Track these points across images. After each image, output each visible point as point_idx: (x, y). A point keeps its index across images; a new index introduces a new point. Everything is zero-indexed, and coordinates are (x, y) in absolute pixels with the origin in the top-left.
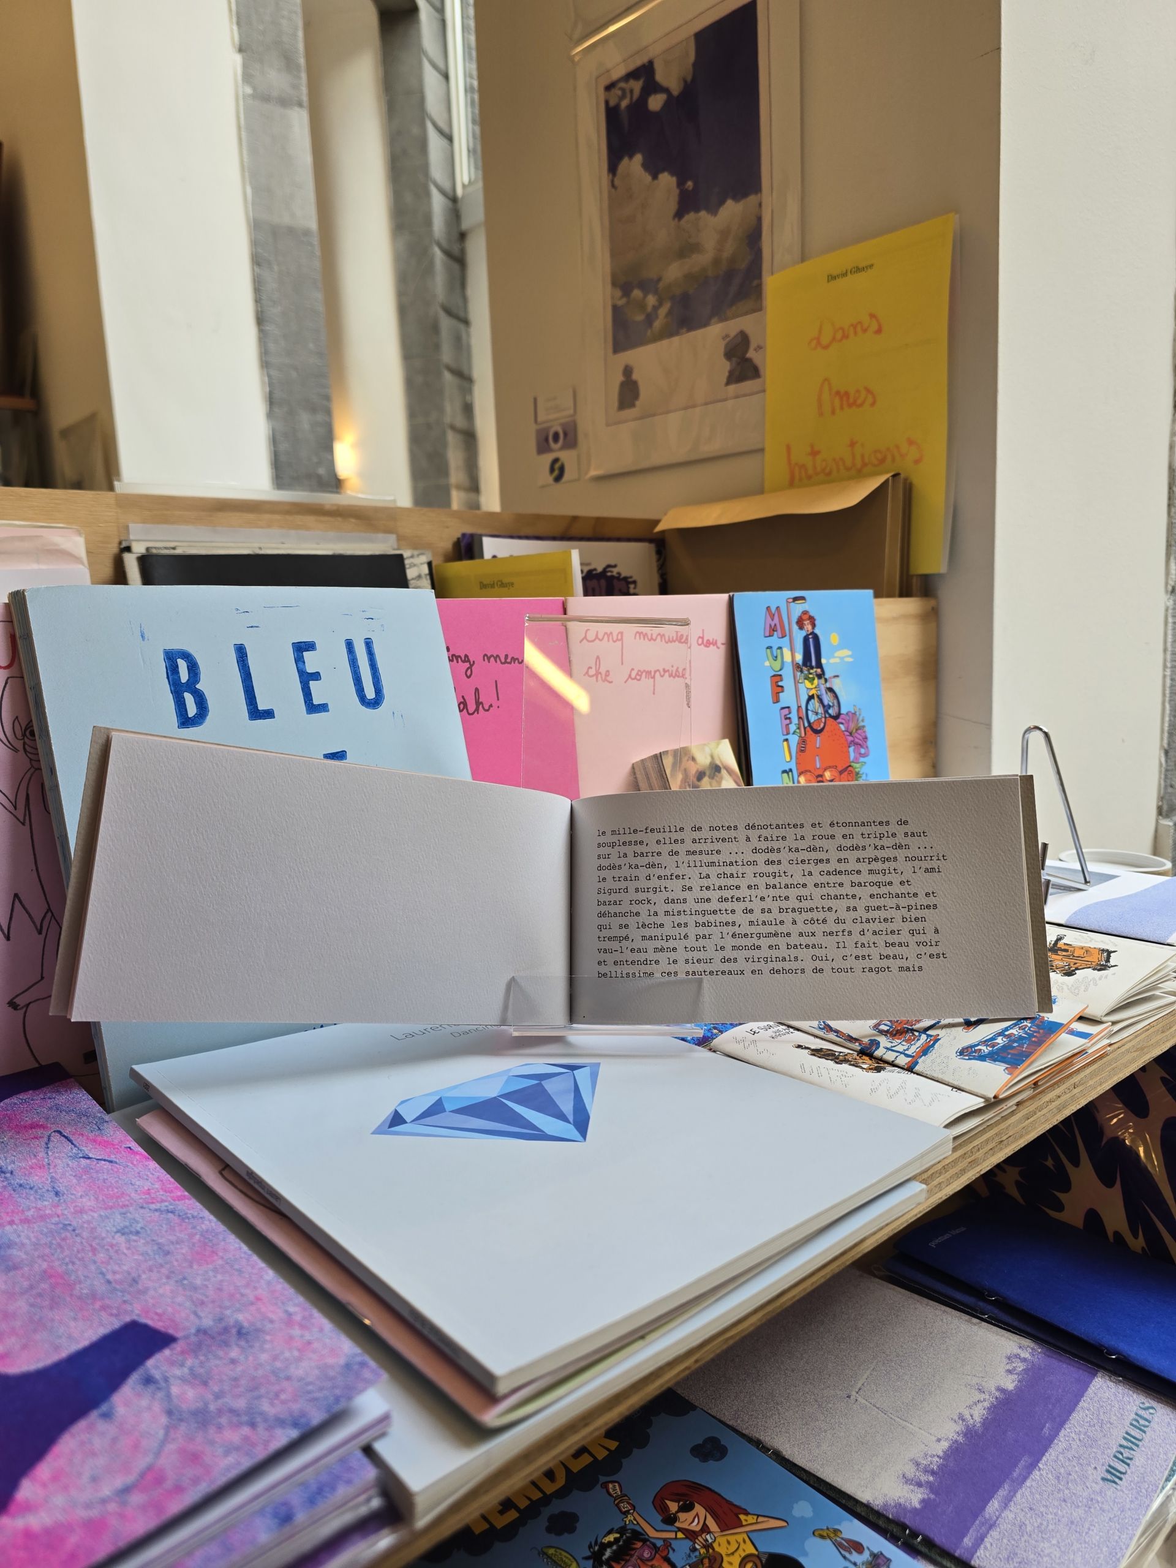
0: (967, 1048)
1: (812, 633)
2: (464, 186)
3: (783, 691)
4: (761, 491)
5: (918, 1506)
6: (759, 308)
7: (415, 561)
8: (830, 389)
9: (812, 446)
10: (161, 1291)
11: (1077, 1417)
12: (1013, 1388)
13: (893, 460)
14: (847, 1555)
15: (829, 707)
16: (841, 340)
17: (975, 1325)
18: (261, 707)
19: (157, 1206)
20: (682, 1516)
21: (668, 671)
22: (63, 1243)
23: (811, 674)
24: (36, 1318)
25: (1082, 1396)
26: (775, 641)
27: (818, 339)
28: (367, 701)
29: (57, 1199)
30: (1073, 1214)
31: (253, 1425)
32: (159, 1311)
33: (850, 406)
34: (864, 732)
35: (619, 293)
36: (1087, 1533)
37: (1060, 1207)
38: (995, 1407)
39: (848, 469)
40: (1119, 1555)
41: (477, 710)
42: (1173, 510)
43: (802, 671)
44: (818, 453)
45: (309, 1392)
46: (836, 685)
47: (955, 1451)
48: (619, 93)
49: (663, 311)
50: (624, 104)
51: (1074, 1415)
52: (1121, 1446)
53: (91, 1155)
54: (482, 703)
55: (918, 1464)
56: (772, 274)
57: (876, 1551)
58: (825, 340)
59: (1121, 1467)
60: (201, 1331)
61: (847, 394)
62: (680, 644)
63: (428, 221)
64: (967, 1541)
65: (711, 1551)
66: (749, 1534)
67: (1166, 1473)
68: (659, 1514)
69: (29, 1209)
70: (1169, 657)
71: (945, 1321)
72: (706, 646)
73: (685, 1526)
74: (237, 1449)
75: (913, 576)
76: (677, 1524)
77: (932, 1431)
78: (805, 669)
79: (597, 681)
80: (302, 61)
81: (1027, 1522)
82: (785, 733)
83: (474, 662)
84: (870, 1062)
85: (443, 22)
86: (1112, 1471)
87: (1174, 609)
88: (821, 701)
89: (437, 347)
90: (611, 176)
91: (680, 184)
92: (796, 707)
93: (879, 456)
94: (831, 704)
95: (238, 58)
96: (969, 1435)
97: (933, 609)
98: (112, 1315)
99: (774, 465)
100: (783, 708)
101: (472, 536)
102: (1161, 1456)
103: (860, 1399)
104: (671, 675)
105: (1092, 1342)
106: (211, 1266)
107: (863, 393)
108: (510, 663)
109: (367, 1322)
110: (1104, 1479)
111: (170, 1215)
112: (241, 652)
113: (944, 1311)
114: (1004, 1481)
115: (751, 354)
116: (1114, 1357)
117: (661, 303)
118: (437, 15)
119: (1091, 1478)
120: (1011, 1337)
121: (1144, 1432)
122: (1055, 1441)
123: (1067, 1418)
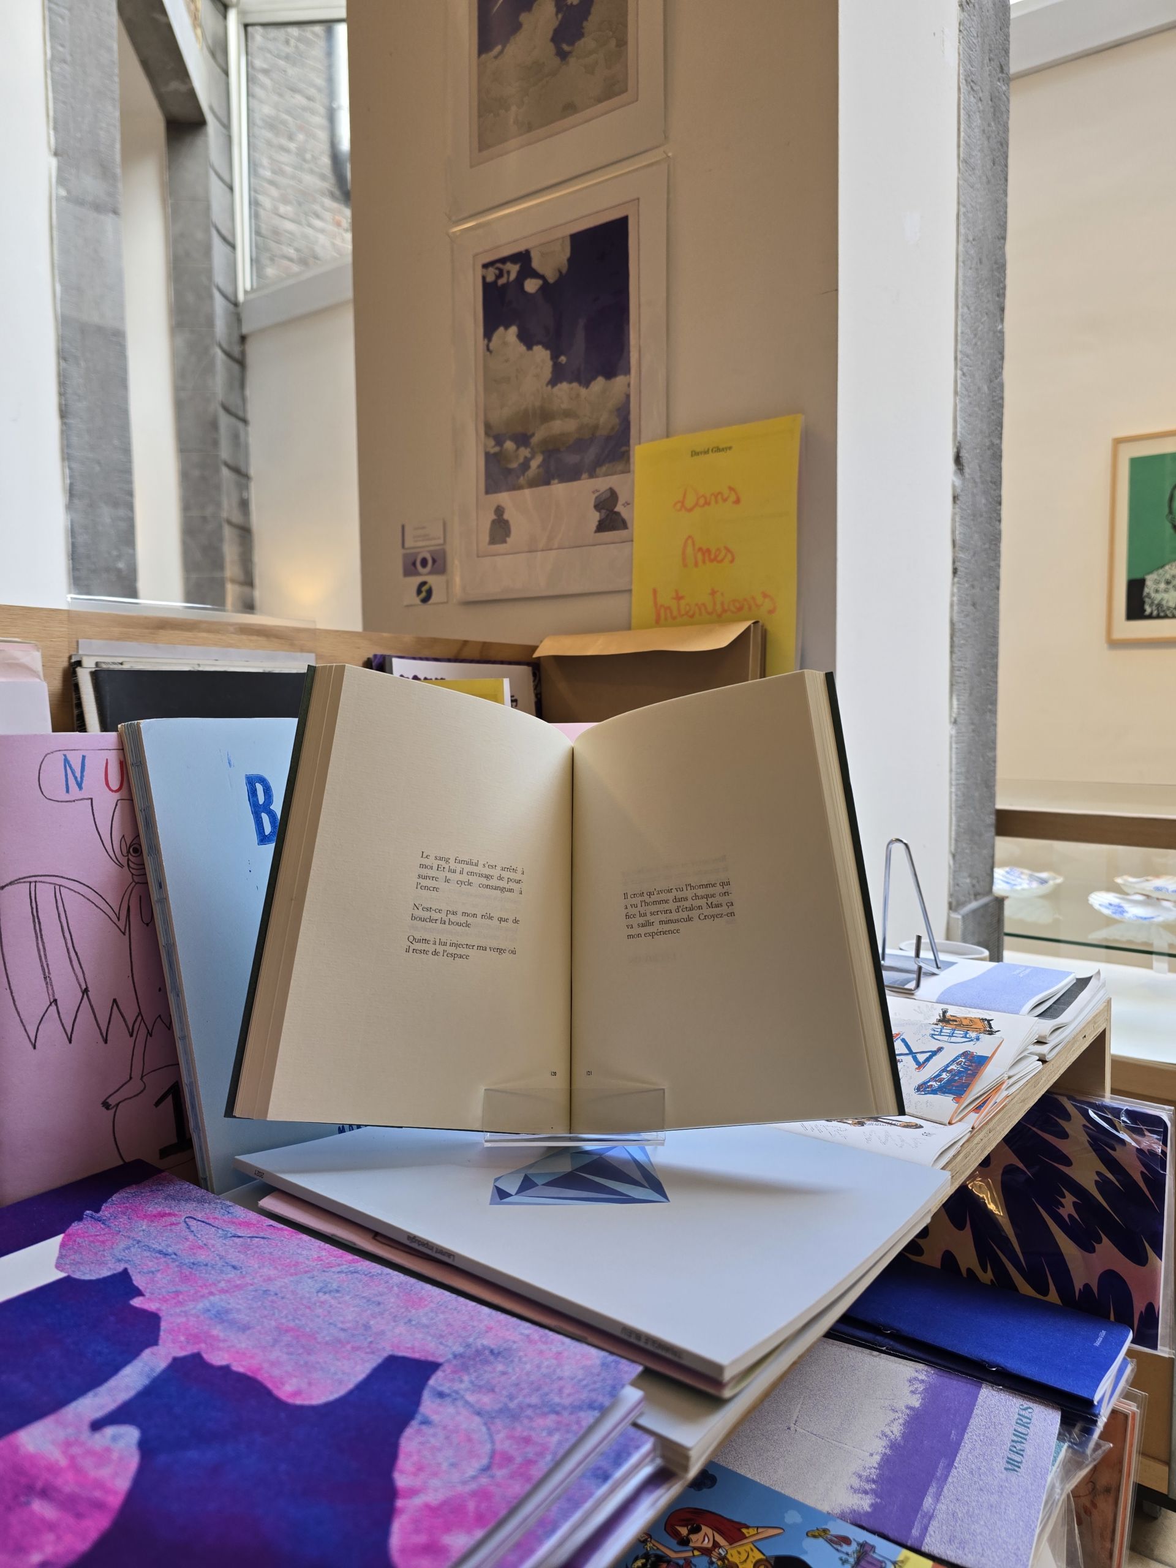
2: (246, 292)
4: (629, 628)
5: (869, 1510)
6: (627, 470)
8: (694, 545)
9: (677, 592)
10: (397, 1331)
11: (974, 1422)
12: (919, 1406)
13: (750, 608)
14: (839, 1548)
16: (703, 506)
17: (876, 1357)
19: (339, 1269)
20: (693, 1537)
22: (275, 1305)
24: (302, 1362)
25: (975, 1405)
27: (683, 502)
29: (239, 1272)
30: (932, 1258)
31: (557, 1413)
32: (409, 1345)
33: (711, 561)
35: (492, 442)
36: (1005, 1513)
37: (924, 1254)
38: (908, 1422)
39: (710, 615)
40: (1033, 1526)
42: (954, 656)
44: (682, 598)
45: (586, 1386)
47: (886, 1462)
48: (497, 272)
49: (535, 464)
50: (501, 281)
51: (972, 1421)
52: (1013, 1441)
53: (240, 1235)
55: (860, 1476)
56: (640, 444)
57: (861, 1541)
58: (689, 503)
59: (1018, 1458)
60: (459, 1356)
61: (708, 551)
63: (210, 322)
64: (915, 1532)
65: (726, 1562)
66: (755, 1544)
67: (1052, 1458)
68: (673, 1538)
69: (219, 1282)
71: (851, 1356)
73: (698, 1545)
74: (557, 1430)
76: (691, 1544)
77: (864, 1448)
80: (118, 171)
81: (958, 1510)
85: (229, 138)
86: (1012, 1462)
87: (956, 737)
89: (215, 443)
90: (486, 341)
91: (555, 357)
93: (737, 605)
95: (53, 161)
96: (894, 1448)
98: (367, 1353)
99: (641, 605)
101: (383, 657)
102: (1045, 1447)
103: (798, 1429)
105: (975, 1359)
106: (427, 1309)
107: (723, 552)
110: (1006, 1469)
111: (356, 1275)
113: (848, 1348)
114: (932, 1480)
115: (619, 508)
116: (994, 1370)
117: (533, 456)
118: (224, 131)
119: (996, 1470)
120: (908, 1364)
121: (1029, 1428)
122: (963, 1444)
123: (967, 1425)
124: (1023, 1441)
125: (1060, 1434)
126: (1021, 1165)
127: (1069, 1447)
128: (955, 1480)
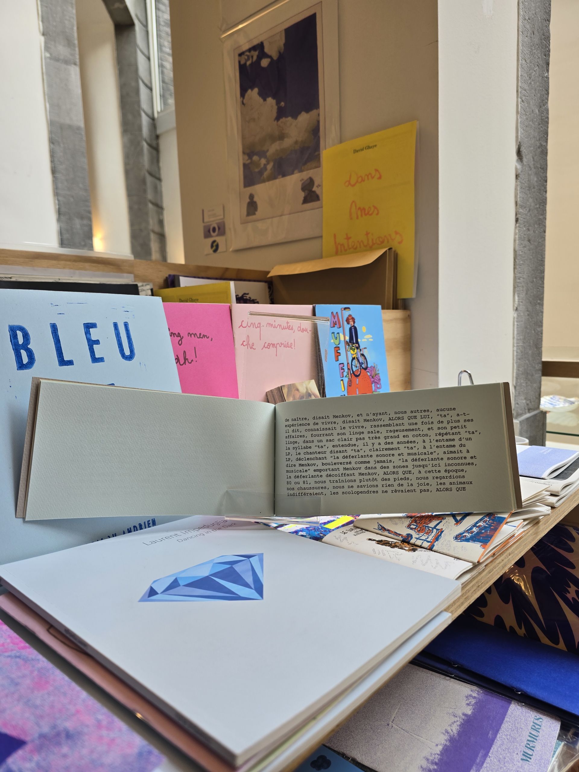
0: (458, 535)
1: (354, 326)
2: (158, 112)
3: (340, 355)
4: (321, 257)
6: (319, 166)
7: (144, 288)
8: (356, 206)
9: (347, 235)
10: (14, 710)
11: (504, 726)
12: (471, 713)
13: (388, 242)
15: (362, 363)
16: (361, 182)
17: (448, 680)
18: (66, 358)
21: (283, 344)
23: (353, 347)
25: (506, 715)
26: (336, 330)
27: (349, 181)
28: (125, 356)
30: (489, 619)
32: (14, 724)
33: (366, 215)
34: (379, 376)
35: (246, 157)
37: (482, 615)
38: (463, 724)
39: (365, 246)
41: (185, 363)
42: (516, 270)
43: (349, 345)
44: (350, 238)
46: (365, 352)
47: (446, 751)
48: (246, 57)
49: (270, 167)
50: (248, 63)
51: (503, 725)
52: (528, 740)
54: (187, 359)
55: (428, 760)
56: (325, 149)
58: (353, 182)
59: (530, 752)
60: (42, 736)
61: (364, 209)
62: (289, 330)
63: (140, 129)
67: (552, 753)
70: (515, 341)
71: (432, 679)
72: (302, 332)
75: (398, 299)
77: (433, 741)
78: (350, 344)
79: (248, 348)
80: (76, 42)
82: (342, 377)
83: (183, 337)
84: (408, 546)
85: (147, 32)
86: (526, 754)
87: (517, 318)
88: (358, 360)
89: (145, 191)
90: (242, 99)
91: (278, 103)
92: (347, 363)
93: (381, 240)
94: (363, 362)
95: (42, 39)
96: (452, 741)
97: (409, 316)
99: (327, 244)
100: (340, 364)
101: (174, 276)
102: (549, 744)
103: (394, 725)
104: (284, 347)
105: (508, 685)
106: (45, 691)
107: (372, 209)
108: (202, 338)
109: (139, 716)
110: (522, 759)
111: (18, 660)
112: (54, 328)
113: (432, 674)
114: (473, 765)
115: (315, 189)
116: (520, 693)
117: (268, 163)
118: (144, 28)
119: (516, 760)
120: (466, 686)
121: (539, 732)
122: (496, 741)
123: (500, 728)
124: (535, 740)
125: (559, 735)
126: (543, 567)
127: (565, 745)
128: (488, 765)
